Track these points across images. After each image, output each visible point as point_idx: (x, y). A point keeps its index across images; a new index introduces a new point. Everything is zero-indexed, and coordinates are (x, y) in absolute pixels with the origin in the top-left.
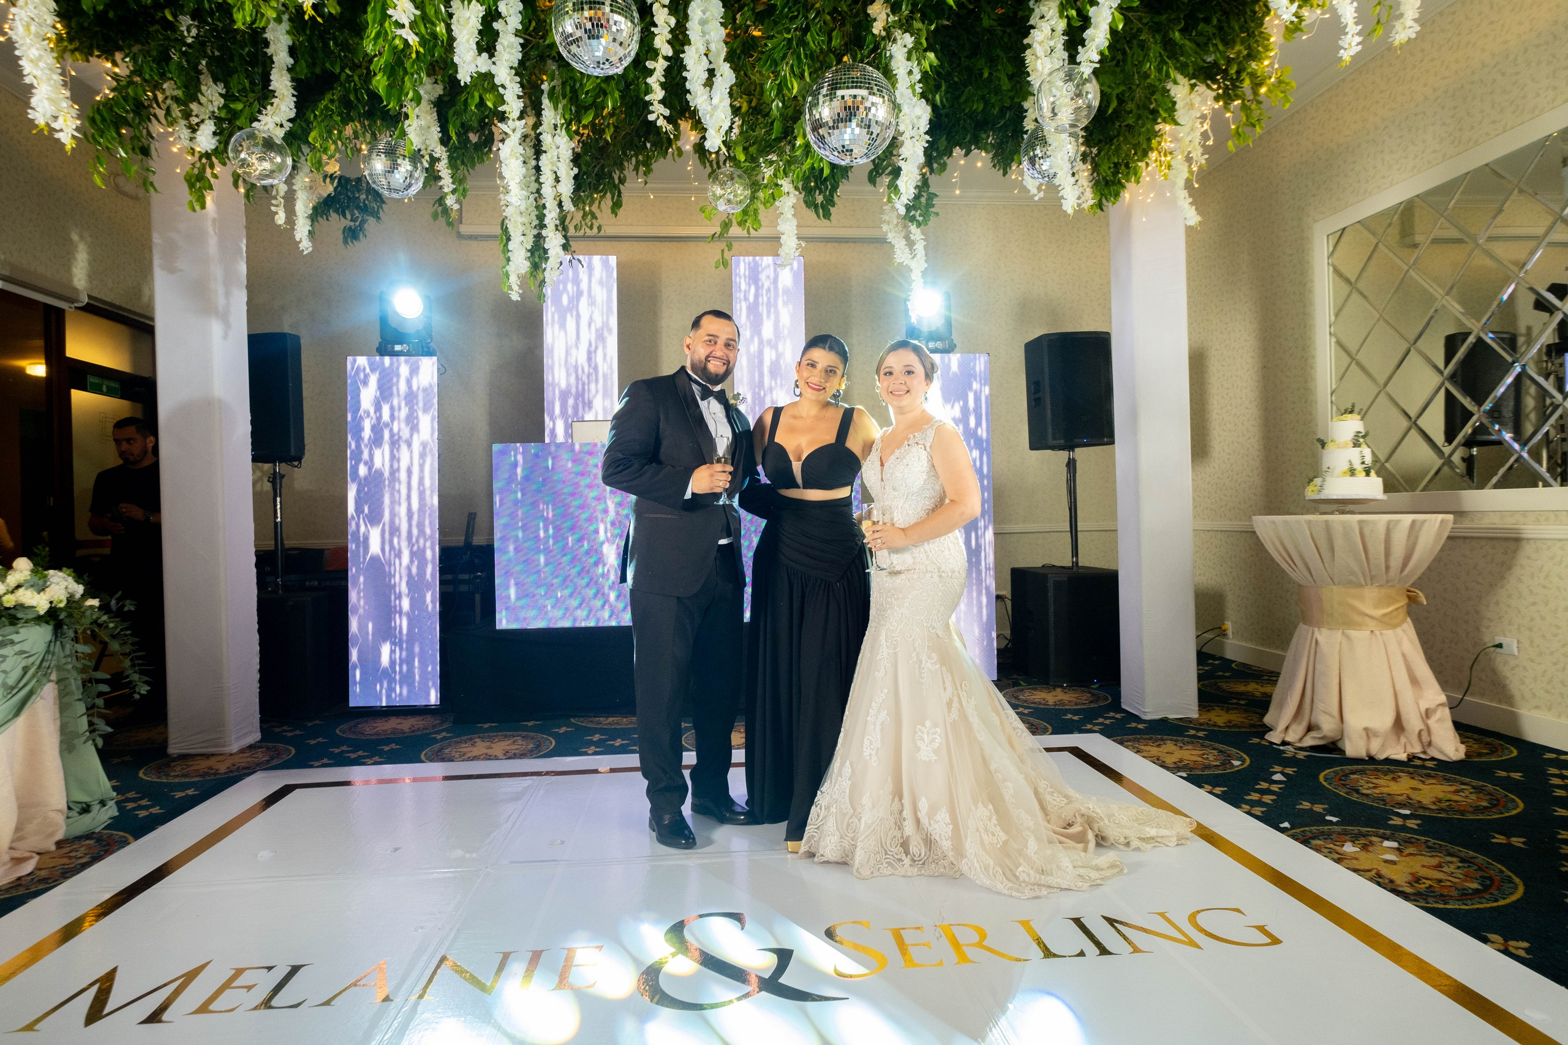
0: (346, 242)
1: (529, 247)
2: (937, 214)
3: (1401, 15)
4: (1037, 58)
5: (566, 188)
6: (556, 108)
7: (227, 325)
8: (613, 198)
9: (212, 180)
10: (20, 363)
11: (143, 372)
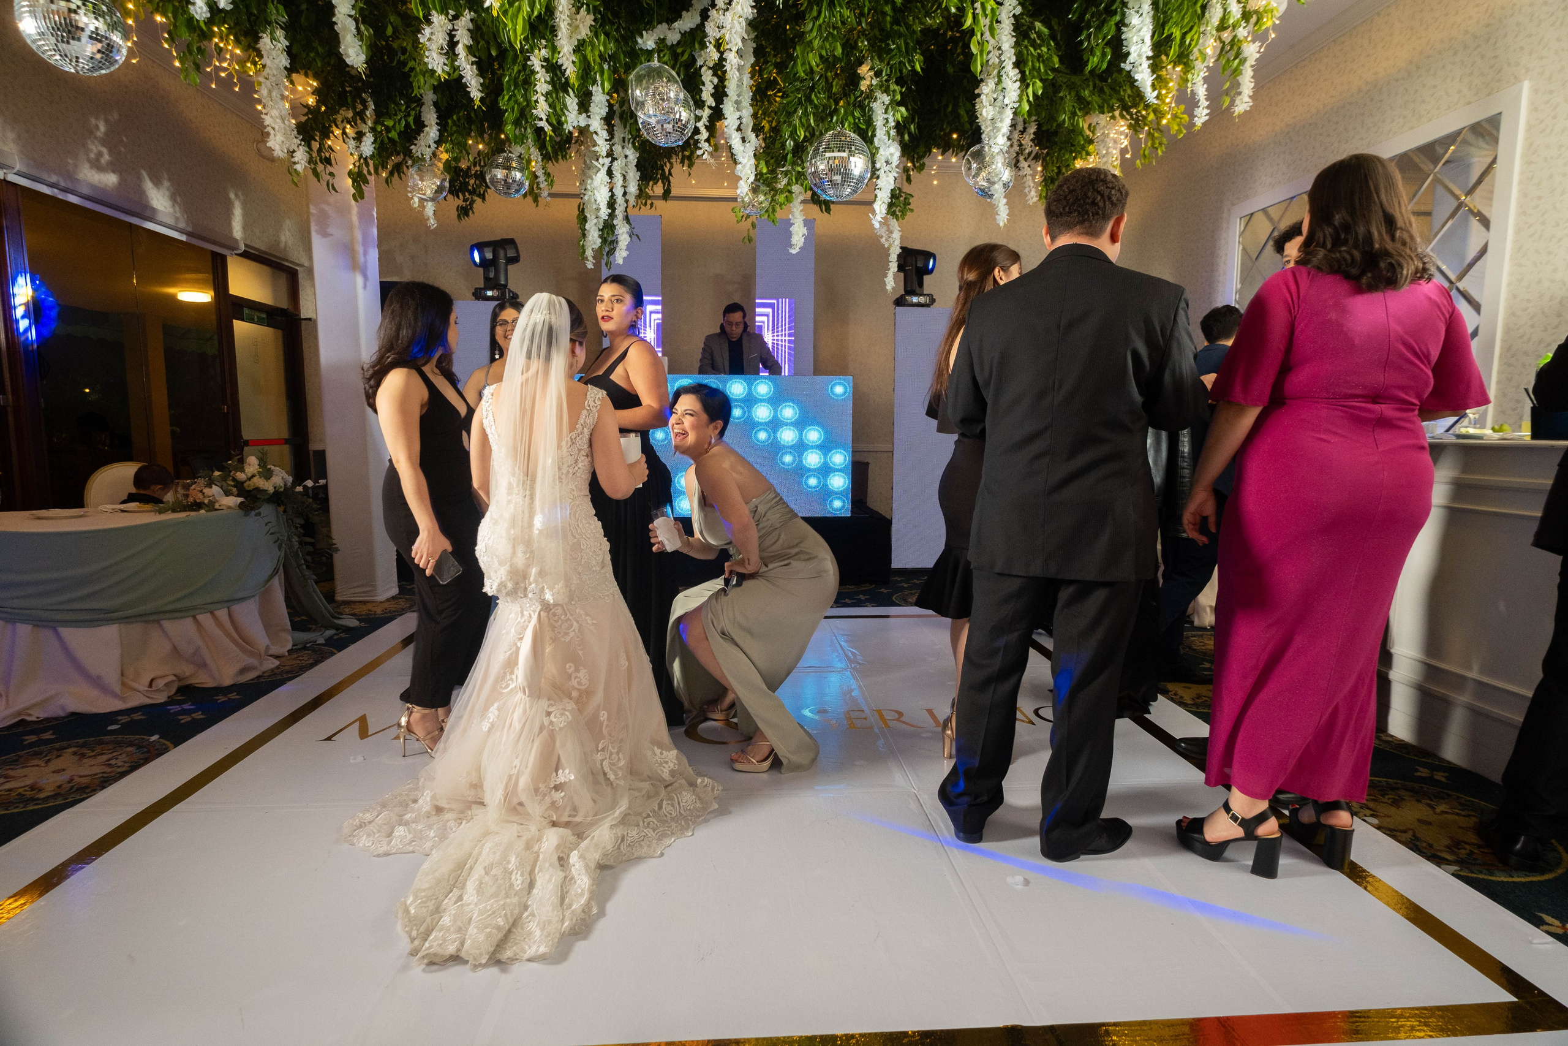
0: (459, 217)
1: (601, 227)
2: (912, 210)
3: (1240, 93)
4: (984, 107)
5: (633, 189)
6: (625, 127)
7: (366, 278)
8: (664, 187)
9: (369, 177)
10: (171, 290)
11: (284, 304)
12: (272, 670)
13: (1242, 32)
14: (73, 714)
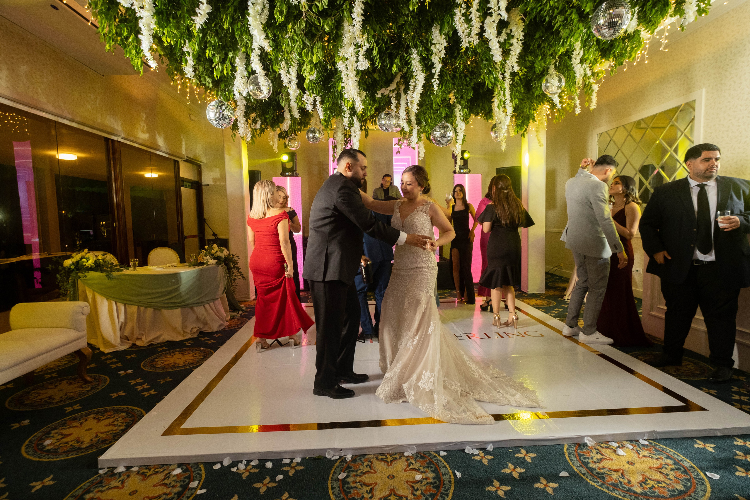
10: (141, 173)
11: (196, 179)
12: (227, 326)
13: (592, 80)
14: (168, 341)
